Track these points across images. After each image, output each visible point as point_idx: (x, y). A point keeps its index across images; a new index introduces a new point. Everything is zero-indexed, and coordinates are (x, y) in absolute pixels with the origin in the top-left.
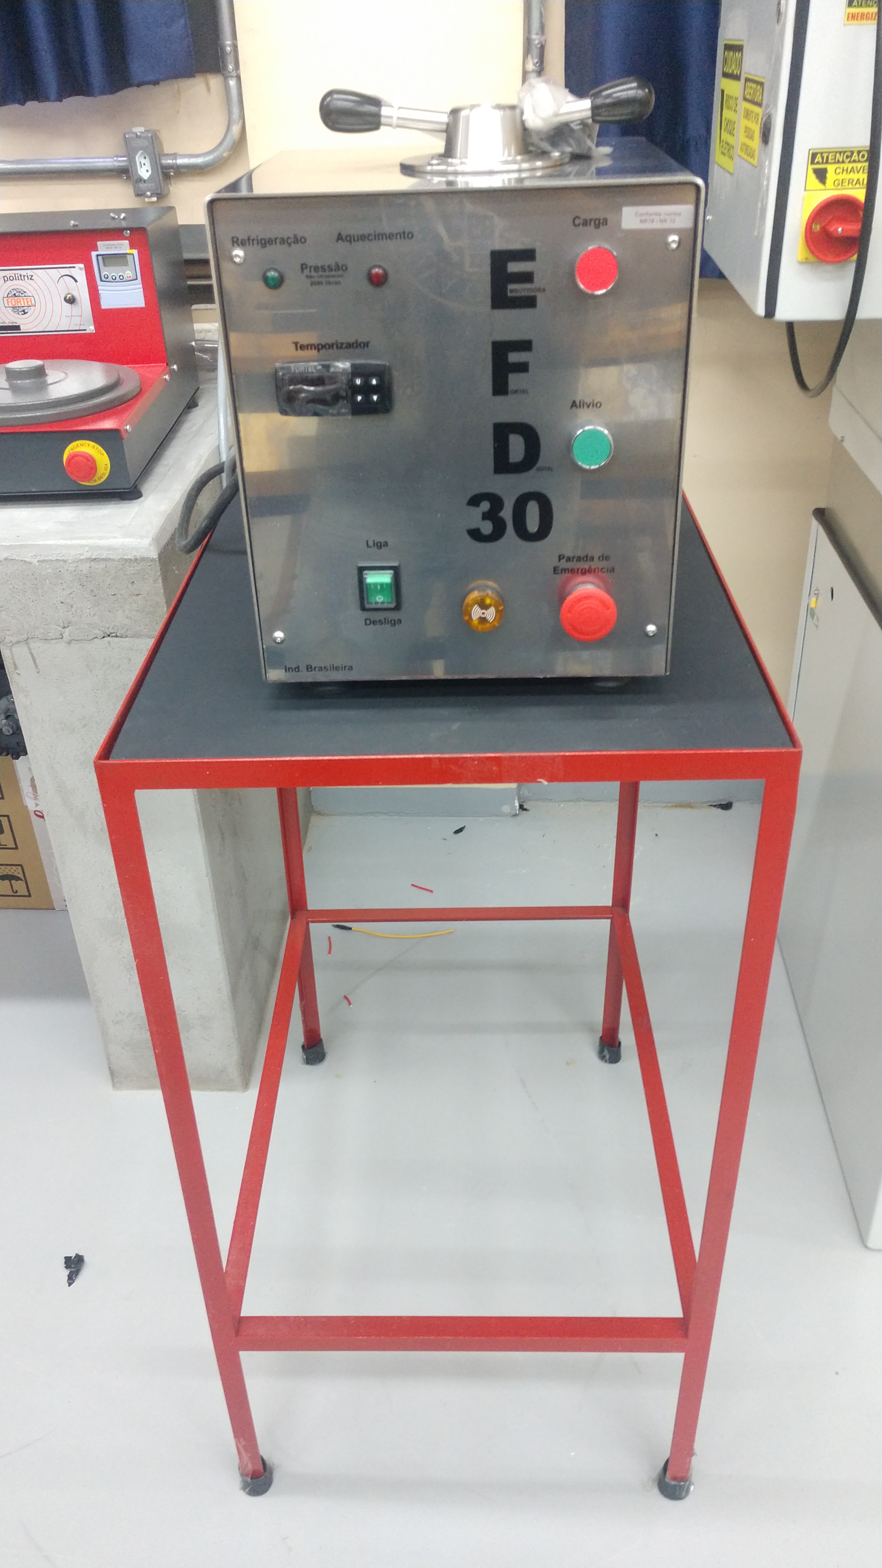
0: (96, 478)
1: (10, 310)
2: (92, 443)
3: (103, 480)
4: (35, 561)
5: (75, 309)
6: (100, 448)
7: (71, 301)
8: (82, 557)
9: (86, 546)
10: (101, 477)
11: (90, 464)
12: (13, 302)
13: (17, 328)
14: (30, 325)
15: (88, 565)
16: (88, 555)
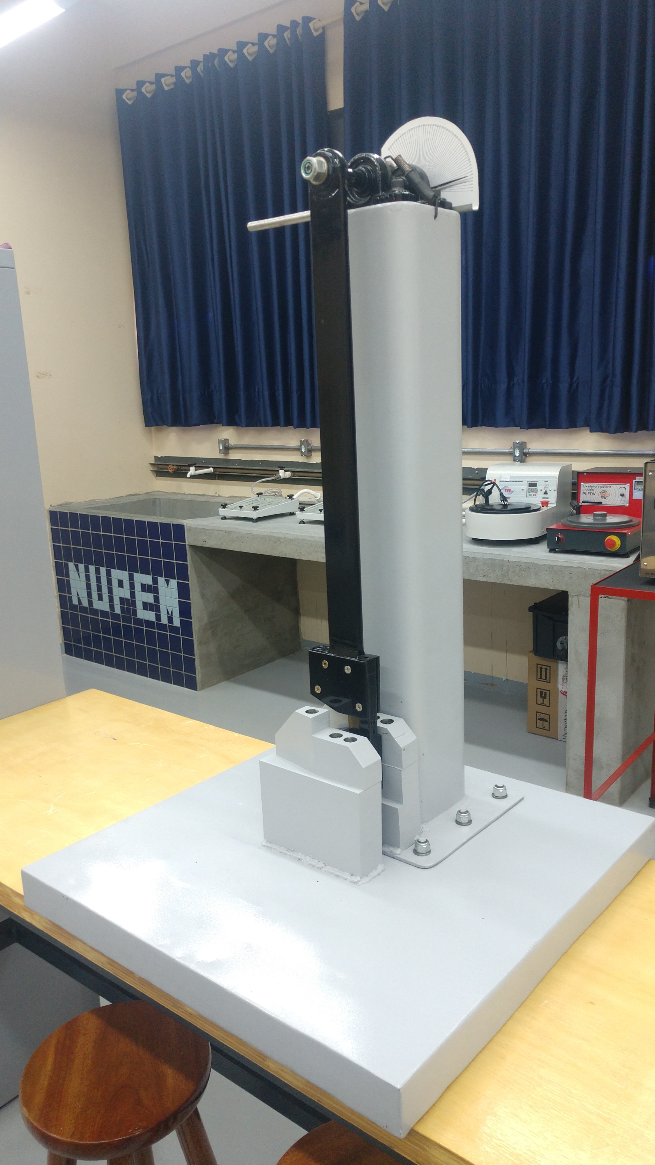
0: (614, 548)
1: (600, 497)
2: (616, 537)
3: (617, 549)
4: (587, 569)
5: (623, 498)
6: (617, 538)
7: (622, 495)
8: (603, 569)
9: (605, 565)
10: (616, 548)
11: (613, 543)
12: (602, 495)
13: (601, 503)
14: (606, 502)
15: (604, 572)
16: (605, 568)
